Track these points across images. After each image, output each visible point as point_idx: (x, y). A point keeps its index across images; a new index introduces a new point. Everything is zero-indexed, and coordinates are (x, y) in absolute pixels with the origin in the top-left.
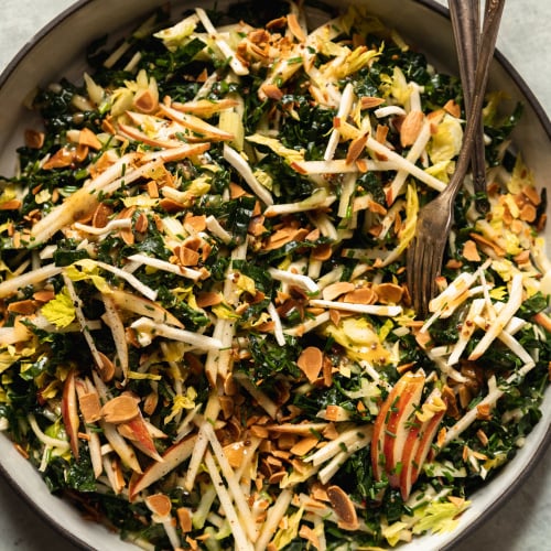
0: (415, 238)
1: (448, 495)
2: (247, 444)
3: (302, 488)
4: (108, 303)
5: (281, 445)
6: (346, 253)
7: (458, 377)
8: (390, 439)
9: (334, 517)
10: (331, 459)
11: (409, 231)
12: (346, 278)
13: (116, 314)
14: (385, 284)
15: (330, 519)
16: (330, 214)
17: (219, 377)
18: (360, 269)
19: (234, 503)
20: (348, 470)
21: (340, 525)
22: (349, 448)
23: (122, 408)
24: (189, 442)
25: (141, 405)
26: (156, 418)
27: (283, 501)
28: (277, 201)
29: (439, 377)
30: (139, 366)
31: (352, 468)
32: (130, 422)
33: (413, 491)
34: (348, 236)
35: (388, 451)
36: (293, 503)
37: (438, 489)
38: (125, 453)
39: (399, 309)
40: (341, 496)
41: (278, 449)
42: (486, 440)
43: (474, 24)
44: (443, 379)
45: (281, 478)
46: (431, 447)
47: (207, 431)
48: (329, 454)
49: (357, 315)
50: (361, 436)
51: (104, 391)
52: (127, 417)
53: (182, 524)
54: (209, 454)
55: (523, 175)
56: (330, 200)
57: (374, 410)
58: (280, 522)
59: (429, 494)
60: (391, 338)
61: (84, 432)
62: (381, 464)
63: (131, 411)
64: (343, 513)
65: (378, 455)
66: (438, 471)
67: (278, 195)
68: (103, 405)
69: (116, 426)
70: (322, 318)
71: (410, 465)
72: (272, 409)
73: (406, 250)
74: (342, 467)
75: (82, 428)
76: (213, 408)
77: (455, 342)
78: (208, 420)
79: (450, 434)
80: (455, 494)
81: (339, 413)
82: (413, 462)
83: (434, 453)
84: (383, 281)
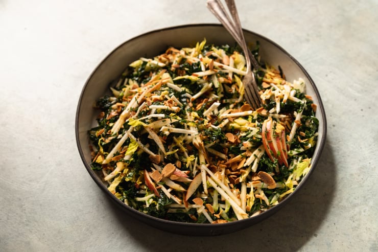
0: (245, 90)
1: (302, 160)
2: (221, 171)
3: (248, 180)
4: (148, 130)
5: (233, 169)
6: (224, 101)
7: (283, 116)
8: (270, 143)
9: (265, 185)
10: (253, 162)
11: (242, 89)
12: (228, 108)
13: (153, 132)
14: (242, 106)
15: (264, 187)
16: (212, 91)
17: (200, 144)
18: (232, 106)
19: (225, 192)
20: (262, 165)
21: (269, 187)
22: (258, 156)
23: (168, 169)
24: (199, 175)
25: (175, 165)
26: (183, 168)
27: (244, 189)
28: (192, 95)
29: (277, 122)
30: (169, 150)
31: (262, 163)
32: (173, 173)
33: (289, 164)
34: (222, 96)
35: (272, 148)
36: (248, 187)
37: (297, 160)
38: (177, 187)
39: (251, 111)
40: (264, 174)
41: (232, 171)
42: (304, 134)
43: (231, 23)
44: (278, 121)
45: (239, 180)
46: (286, 143)
47: (204, 167)
48: (252, 160)
49: (237, 118)
50: (260, 150)
51: (159, 168)
52: (172, 171)
53: (210, 211)
54: (208, 177)
55: (270, 68)
56: (211, 85)
57: (260, 136)
58: (246, 197)
59: (295, 162)
60: (253, 121)
61: (158, 186)
62: (273, 155)
63: (172, 168)
64: (268, 181)
65: (269, 151)
66: (294, 152)
67: (192, 93)
68: (161, 173)
69: (168, 178)
70: (226, 121)
71: (283, 151)
72: (224, 156)
73: (244, 95)
74: (259, 164)
75: (157, 185)
76: (202, 159)
77: (275, 104)
78: (202, 163)
79: (291, 137)
80: (304, 158)
81: (248, 144)
82: (283, 150)
83: (289, 146)
84: (241, 106)
